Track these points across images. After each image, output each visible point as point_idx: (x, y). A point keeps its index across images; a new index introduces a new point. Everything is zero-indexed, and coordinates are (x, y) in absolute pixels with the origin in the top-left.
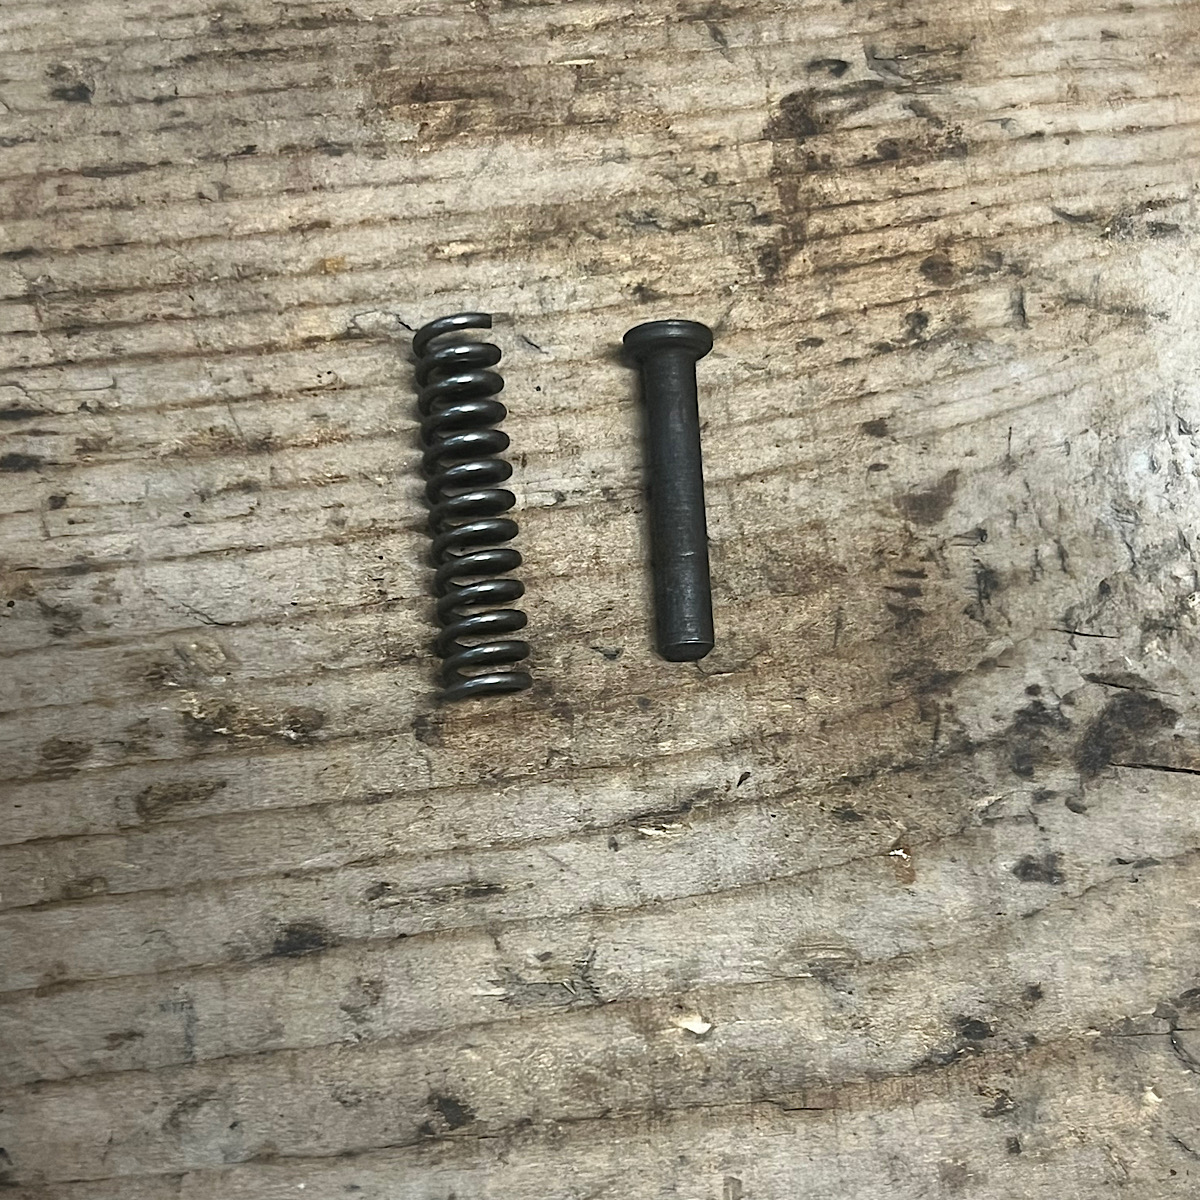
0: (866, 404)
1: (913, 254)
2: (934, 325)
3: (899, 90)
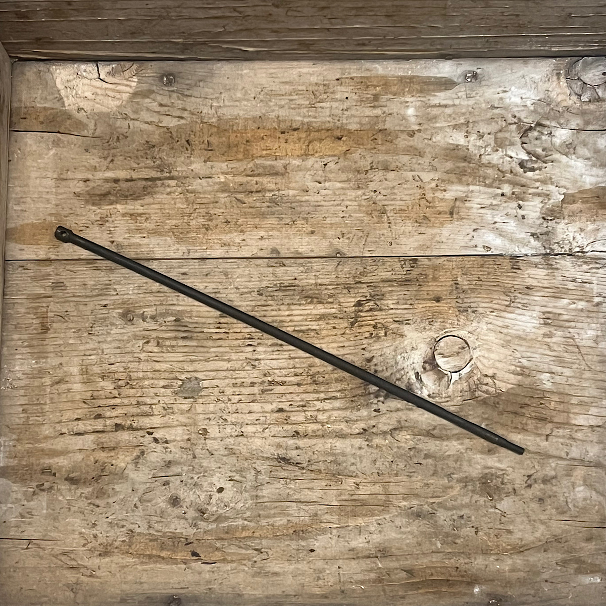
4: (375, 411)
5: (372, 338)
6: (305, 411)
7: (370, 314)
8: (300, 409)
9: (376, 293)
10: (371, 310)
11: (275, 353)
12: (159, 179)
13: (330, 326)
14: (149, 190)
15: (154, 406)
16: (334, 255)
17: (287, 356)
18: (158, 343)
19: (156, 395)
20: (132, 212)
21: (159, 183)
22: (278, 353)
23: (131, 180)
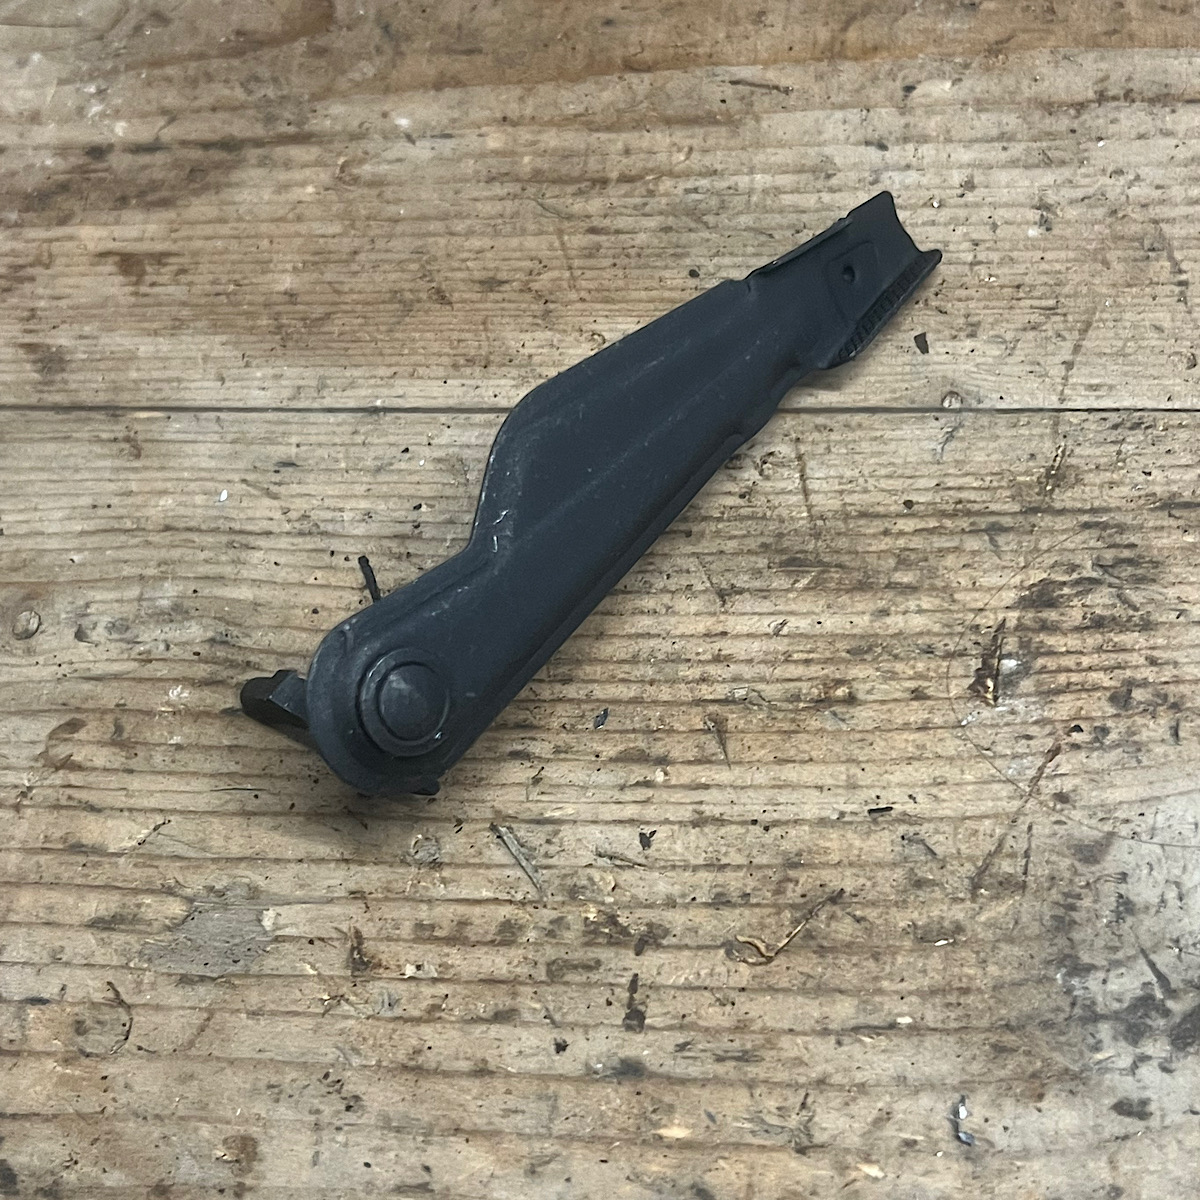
0: (1058, 781)
1: (1105, 688)
2: (1113, 736)
3: (1110, 585)
4: (1123, 1108)
5: (1102, 747)
6: (751, 1085)
7: (1093, 640)
8: (727, 1069)
9: (1126, 554)
10: (1098, 624)
11: (628, 796)
12: (258, 143)
13: (896, 690)
14: (213, 177)
15: (32, 1013)
16: (932, 399)
17: (686, 813)
18: (119, 729)
19: (56, 958)
20: (130, 247)
21: (253, 154)
22: (642, 793)
23: (152, 148)
